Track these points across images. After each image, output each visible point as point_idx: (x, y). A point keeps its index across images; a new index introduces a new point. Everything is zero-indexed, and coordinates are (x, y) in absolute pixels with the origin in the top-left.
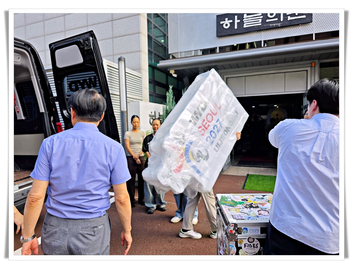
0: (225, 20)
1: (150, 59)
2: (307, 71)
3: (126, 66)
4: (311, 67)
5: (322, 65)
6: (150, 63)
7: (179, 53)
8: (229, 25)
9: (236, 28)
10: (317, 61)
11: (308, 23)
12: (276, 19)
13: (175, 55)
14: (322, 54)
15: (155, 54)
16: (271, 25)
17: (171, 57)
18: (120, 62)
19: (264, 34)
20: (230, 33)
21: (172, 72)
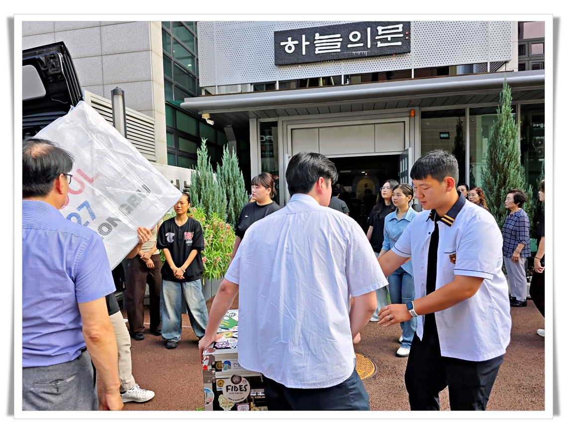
0: (287, 41)
1: (167, 93)
2: (404, 122)
3: (126, 103)
4: (410, 116)
5: (424, 115)
6: (169, 100)
7: (217, 86)
8: (293, 48)
9: (304, 53)
10: (417, 108)
11: (404, 53)
12: (362, 45)
13: (209, 90)
14: (423, 99)
15: (176, 86)
16: (354, 52)
17: (203, 93)
18: (115, 97)
19: (345, 66)
20: (295, 61)
21: (206, 116)
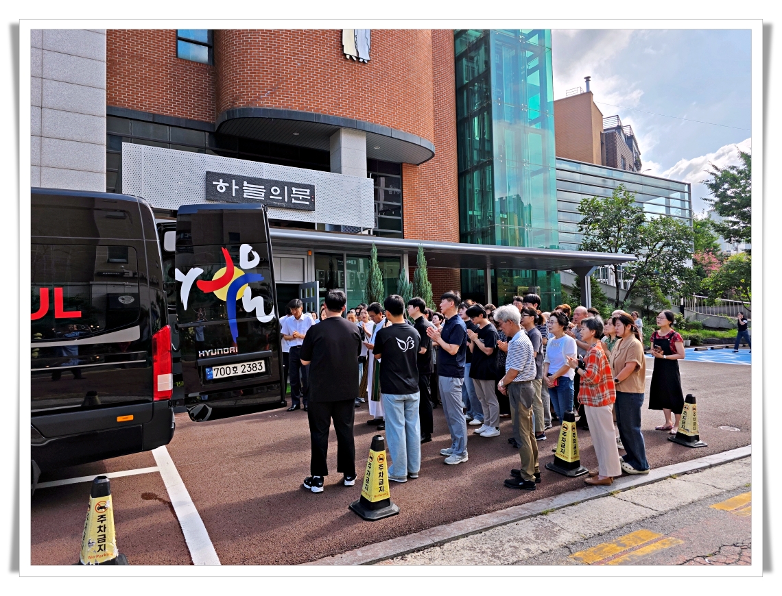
0: (219, 182)
4: (308, 255)
8: (224, 189)
9: (234, 195)
10: (312, 250)
11: (310, 210)
12: (281, 198)
16: (275, 203)
20: (226, 199)
